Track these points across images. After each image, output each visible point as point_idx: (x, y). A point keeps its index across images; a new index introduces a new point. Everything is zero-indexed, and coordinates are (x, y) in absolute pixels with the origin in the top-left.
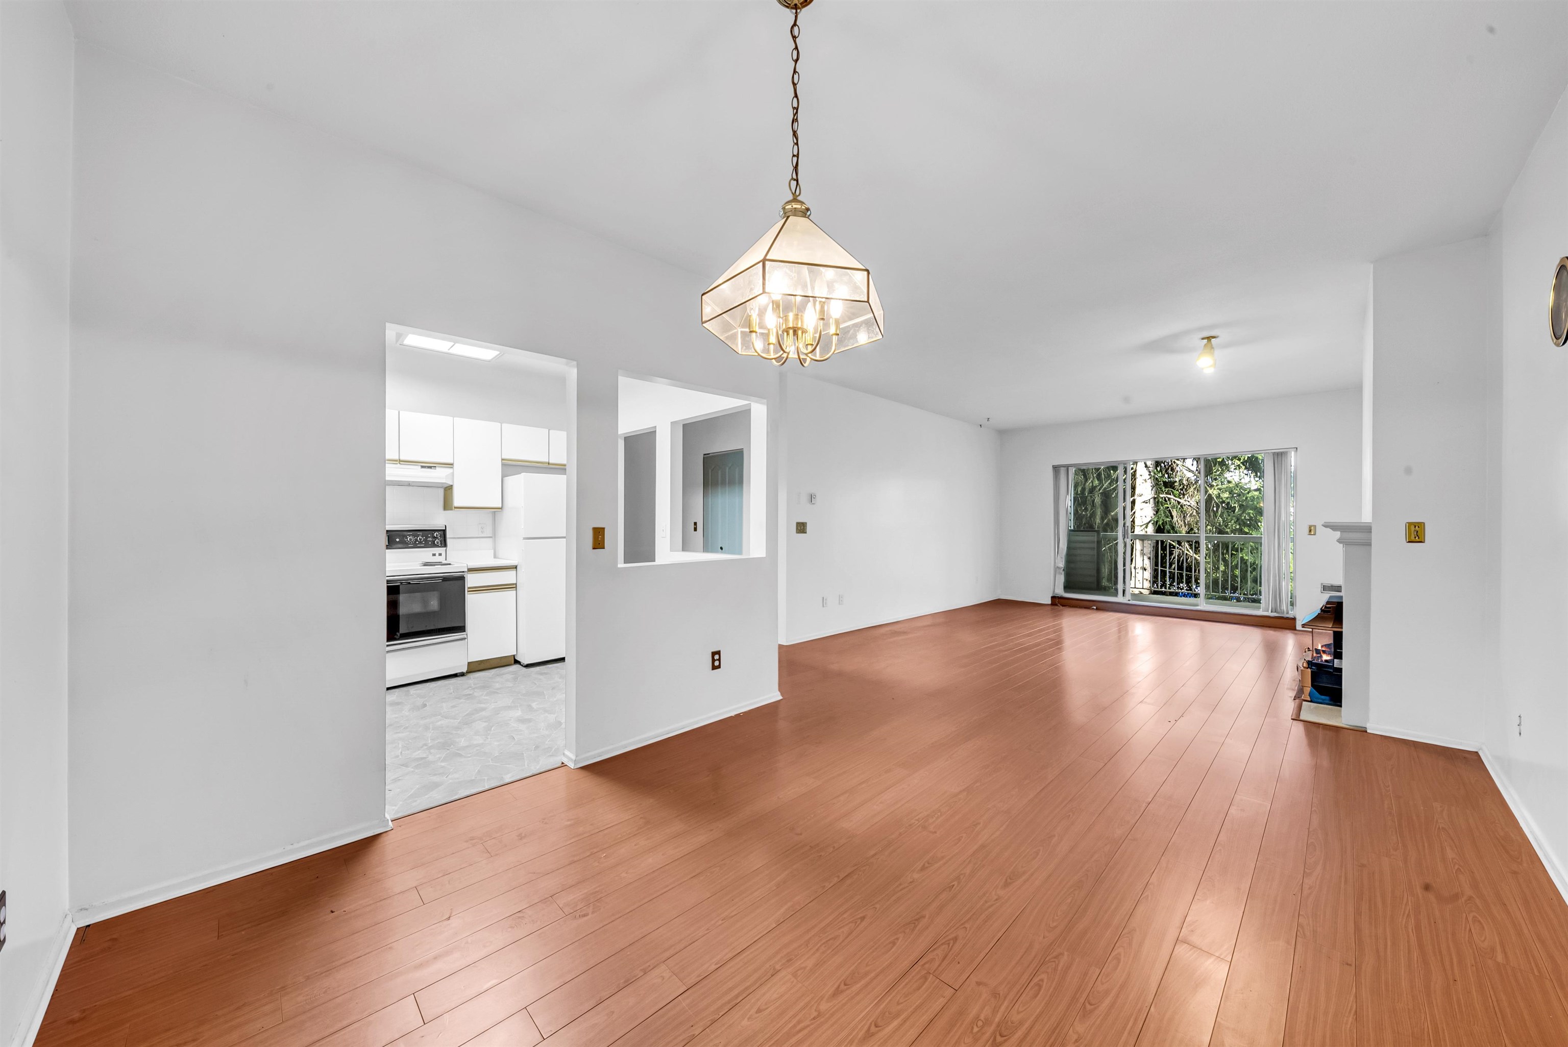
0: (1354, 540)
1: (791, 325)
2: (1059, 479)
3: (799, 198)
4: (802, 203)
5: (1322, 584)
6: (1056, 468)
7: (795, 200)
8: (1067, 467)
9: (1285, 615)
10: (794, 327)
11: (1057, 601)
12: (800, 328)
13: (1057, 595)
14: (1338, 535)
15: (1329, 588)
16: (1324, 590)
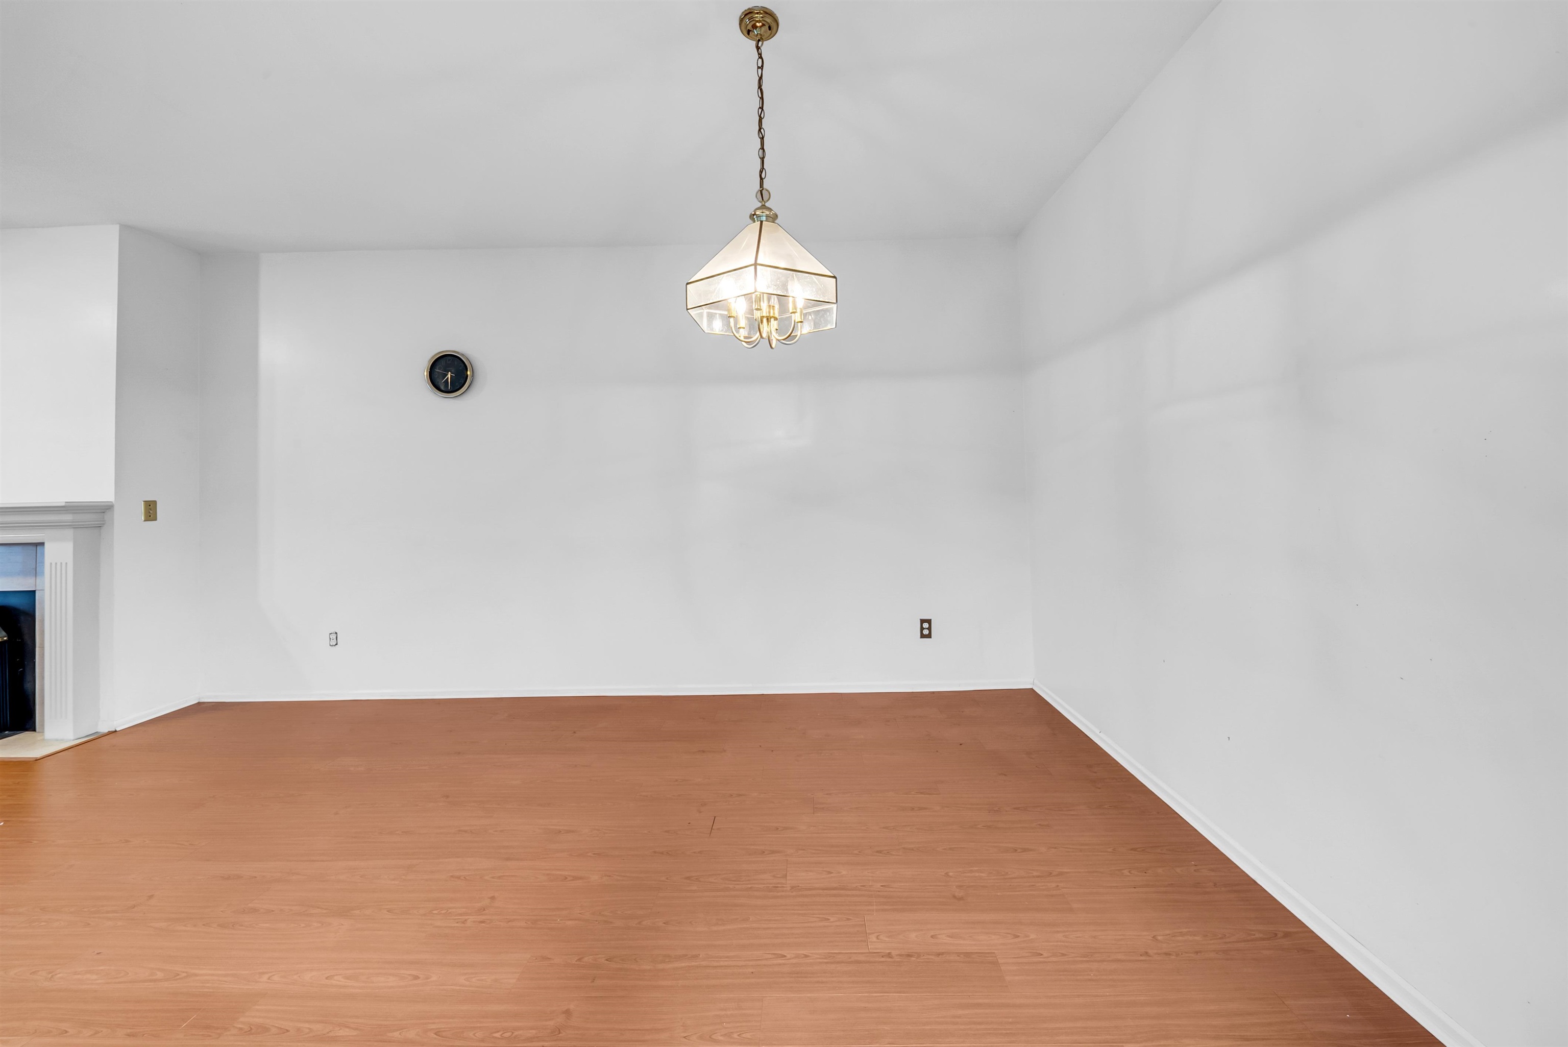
1: (764, 315)
3: (767, 204)
4: (770, 209)
7: (763, 207)
10: (766, 316)
12: (773, 317)
14: (68, 517)
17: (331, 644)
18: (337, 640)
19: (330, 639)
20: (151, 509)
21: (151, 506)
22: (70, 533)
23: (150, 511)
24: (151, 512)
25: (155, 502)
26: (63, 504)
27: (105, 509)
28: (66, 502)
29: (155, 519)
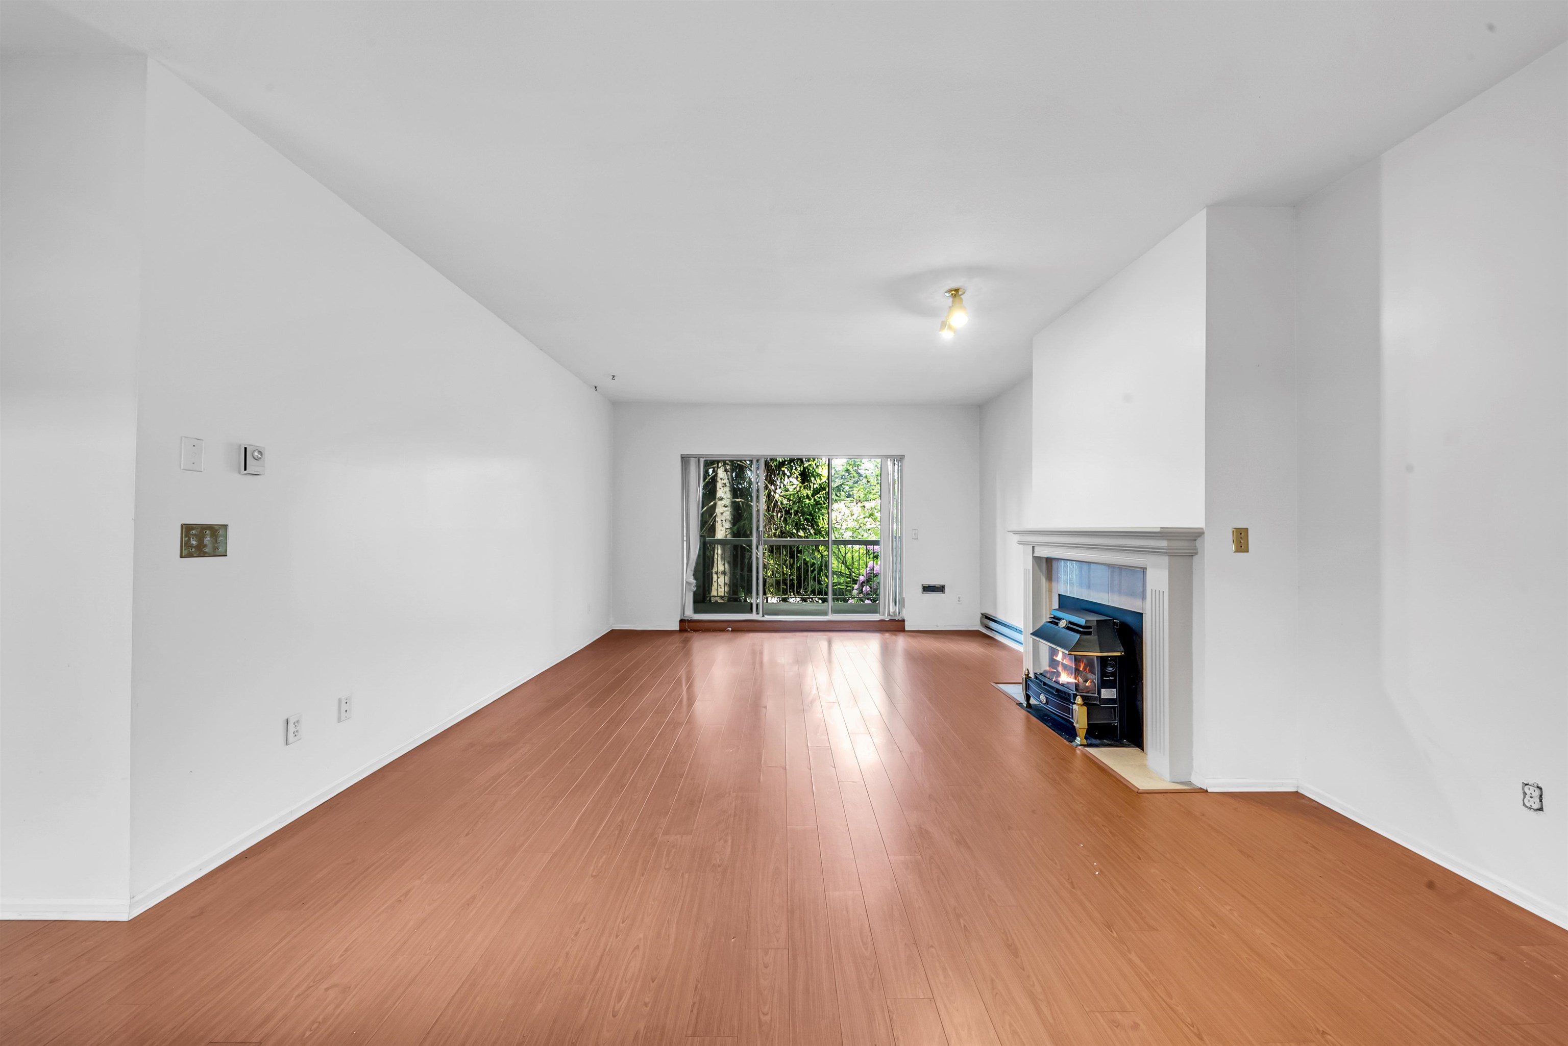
0: (1177, 549)
2: (689, 472)
5: (922, 585)
6: (685, 459)
8: (698, 458)
9: (897, 618)
11: (687, 626)
13: (686, 618)
14: (1163, 544)
15: (928, 589)
16: (924, 591)
17: (1528, 804)
18: (1541, 801)
19: (1525, 794)
20: (1242, 538)
21: (1242, 534)
22: (1165, 560)
23: (1241, 540)
24: (1242, 542)
25: (1246, 530)
26: (1158, 530)
27: (1193, 537)
28: (1161, 528)
29: (1247, 551)
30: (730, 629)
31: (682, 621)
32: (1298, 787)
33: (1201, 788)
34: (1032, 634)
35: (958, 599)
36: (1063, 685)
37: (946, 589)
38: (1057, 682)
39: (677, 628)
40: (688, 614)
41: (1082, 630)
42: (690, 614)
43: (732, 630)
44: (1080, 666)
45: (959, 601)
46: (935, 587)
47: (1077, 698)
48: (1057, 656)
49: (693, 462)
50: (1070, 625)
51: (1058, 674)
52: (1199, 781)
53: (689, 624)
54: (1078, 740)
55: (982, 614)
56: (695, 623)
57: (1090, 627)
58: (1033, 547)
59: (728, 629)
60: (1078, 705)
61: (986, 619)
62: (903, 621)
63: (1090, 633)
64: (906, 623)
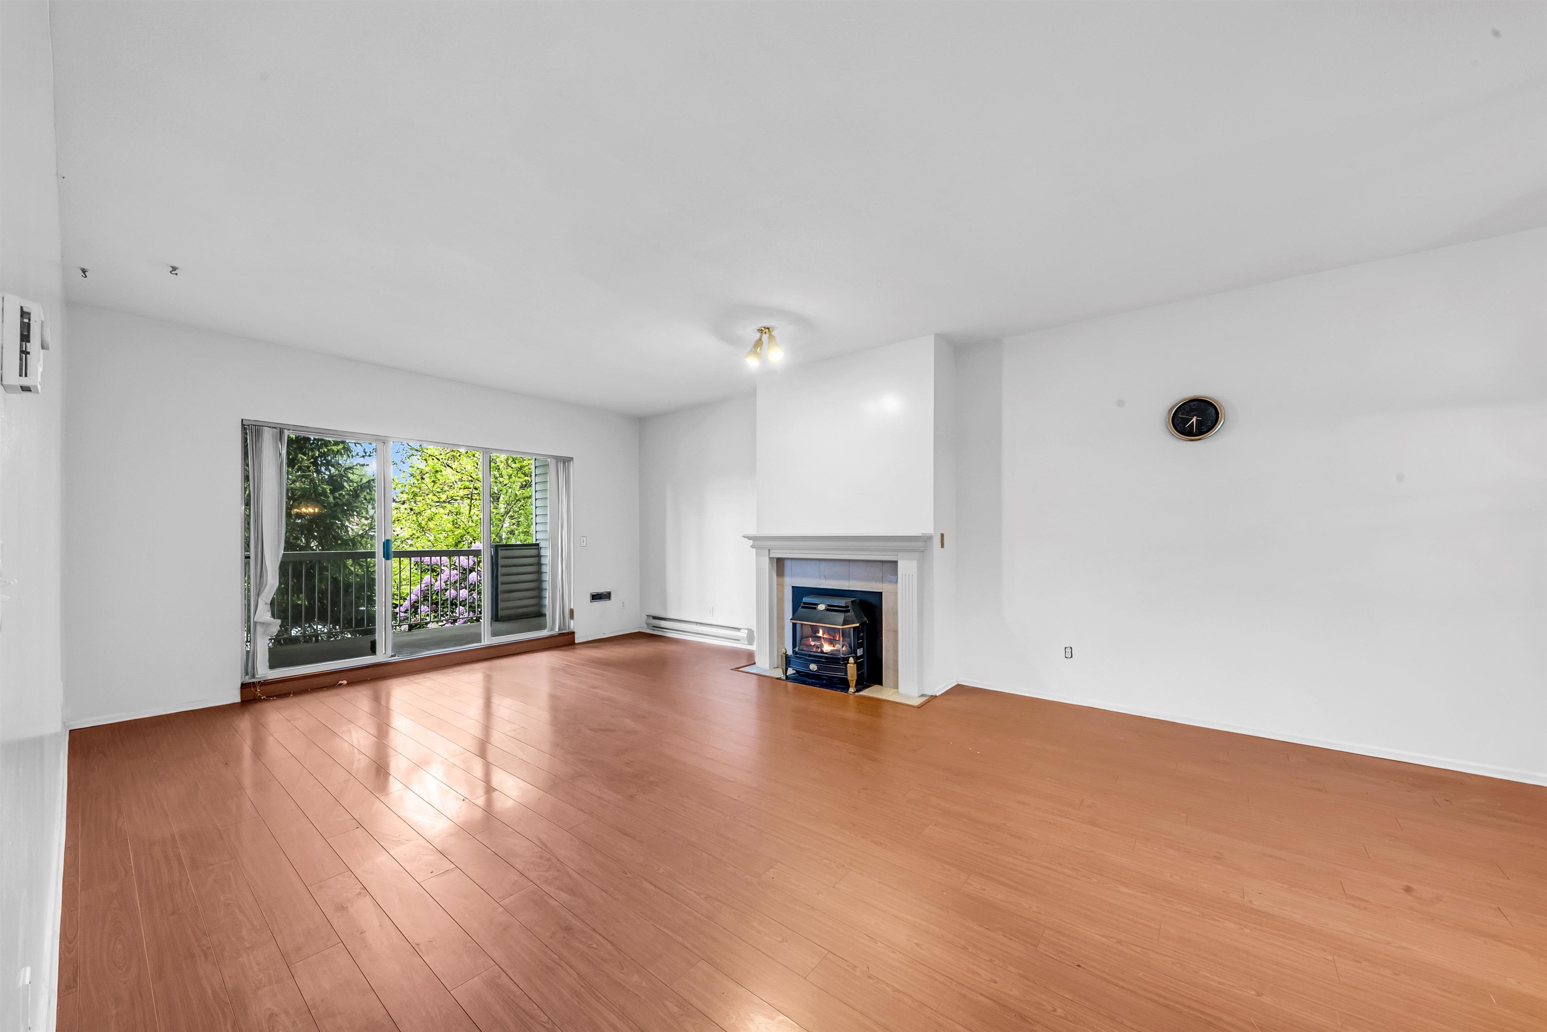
5: (591, 594)
8: (278, 429)
9: (565, 632)
11: (256, 692)
13: (255, 680)
14: (921, 544)
15: (596, 597)
16: (593, 599)
18: (1072, 653)
21: (943, 537)
22: (915, 554)
23: (942, 540)
24: (943, 542)
29: (944, 547)
30: (345, 682)
31: (244, 686)
32: (957, 682)
33: (932, 696)
34: (791, 619)
35: (622, 604)
36: (826, 653)
37: (612, 596)
38: (822, 652)
39: (238, 699)
40: (262, 673)
41: (844, 609)
42: (264, 672)
43: (347, 684)
44: (836, 637)
45: (623, 606)
46: (602, 594)
47: (850, 659)
48: (818, 633)
49: (268, 437)
50: (829, 608)
51: (822, 645)
52: (930, 692)
53: (263, 688)
54: (852, 690)
55: (647, 616)
56: (274, 686)
57: (848, 607)
58: (769, 550)
59: (340, 682)
60: (851, 663)
61: (653, 620)
62: (573, 633)
63: (849, 611)
64: (576, 635)
